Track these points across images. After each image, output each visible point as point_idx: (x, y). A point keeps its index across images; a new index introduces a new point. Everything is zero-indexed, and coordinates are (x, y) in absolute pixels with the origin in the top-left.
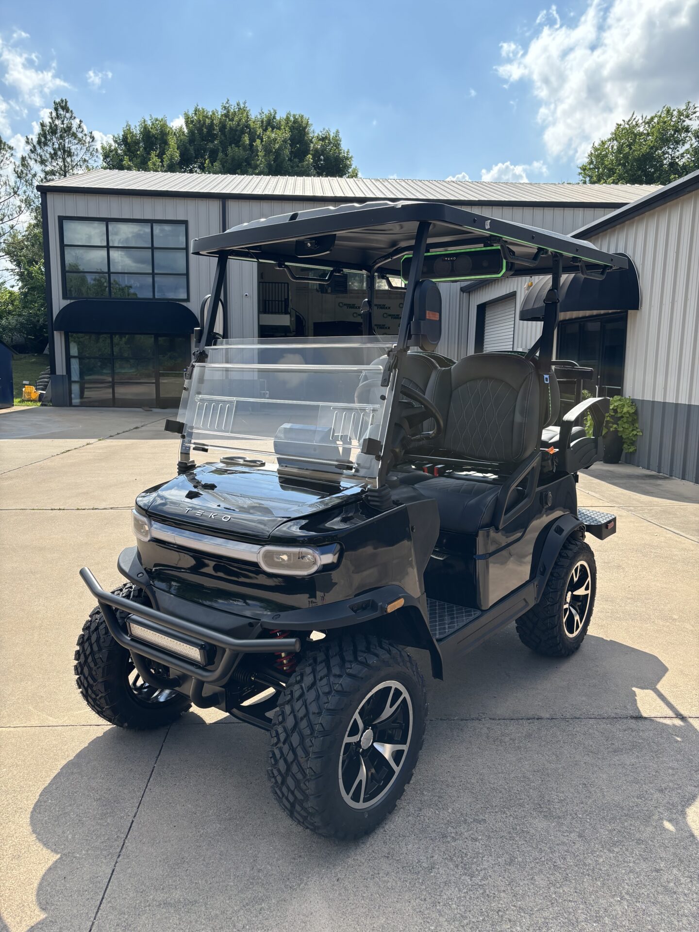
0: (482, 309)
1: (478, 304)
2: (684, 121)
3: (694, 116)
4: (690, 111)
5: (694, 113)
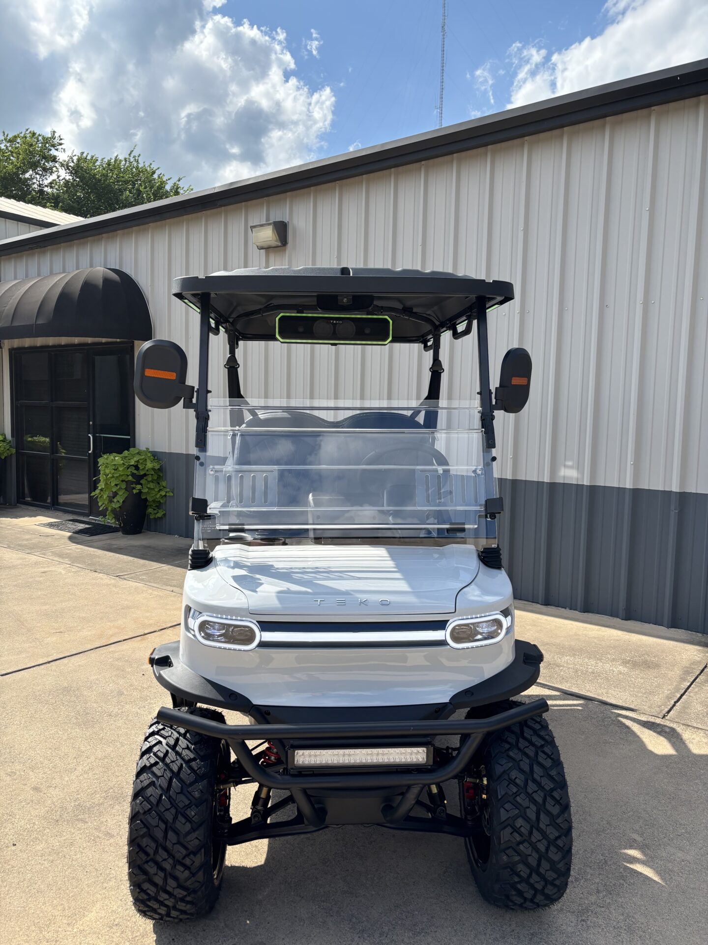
2: (51, 150)
3: (60, 147)
4: (56, 141)
5: (61, 144)
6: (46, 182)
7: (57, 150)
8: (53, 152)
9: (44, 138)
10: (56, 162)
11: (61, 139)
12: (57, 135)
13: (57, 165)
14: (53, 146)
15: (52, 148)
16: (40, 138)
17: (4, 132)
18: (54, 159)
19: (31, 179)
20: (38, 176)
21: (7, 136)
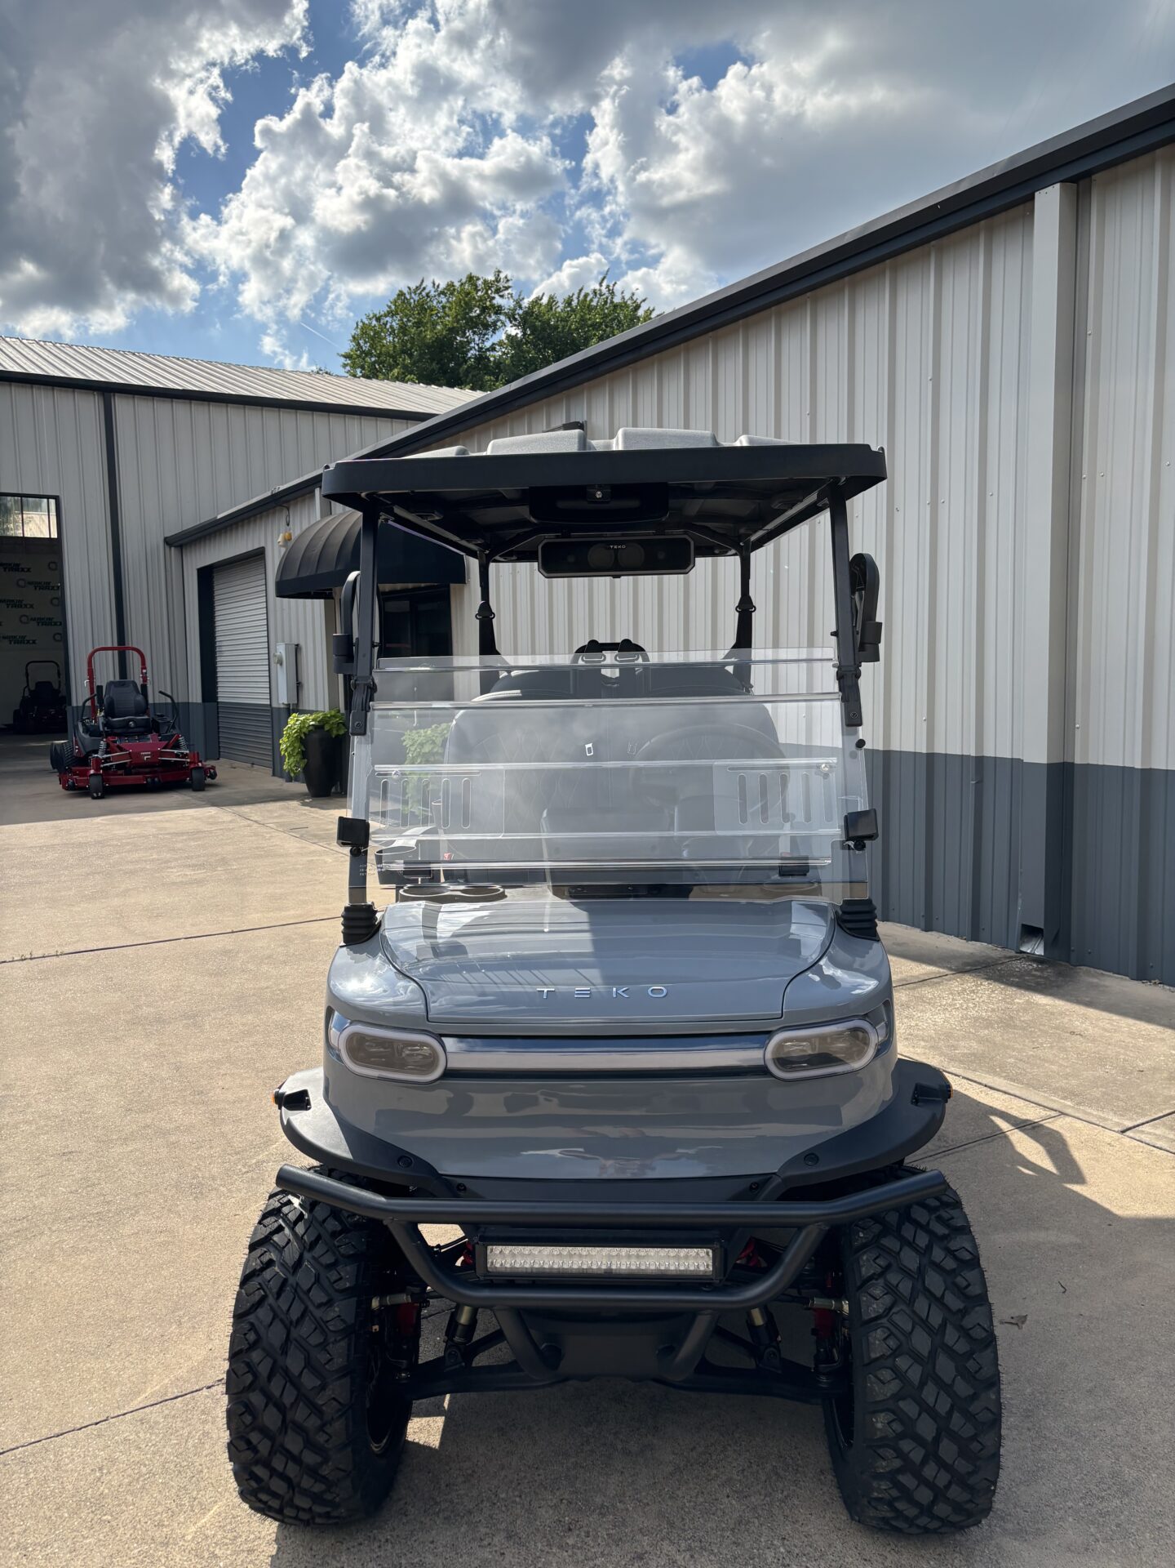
0: (207, 576)
1: (199, 567)
2: (494, 298)
3: (506, 292)
4: (501, 285)
5: (507, 288)
6: (488, 344)
7: (502, 296)
8: (498, 301)
9: (485, 282)
10: (500, 314)
11: (508, 281)
12: (502, 276)
13: (502, 317)
14: (498, 291)
15: (497, 296)
16: (480, 282)
17: (434, 284)
18: (498, 310)
19: (469, 342)
20: (476, 338)
21: (438, 286)
